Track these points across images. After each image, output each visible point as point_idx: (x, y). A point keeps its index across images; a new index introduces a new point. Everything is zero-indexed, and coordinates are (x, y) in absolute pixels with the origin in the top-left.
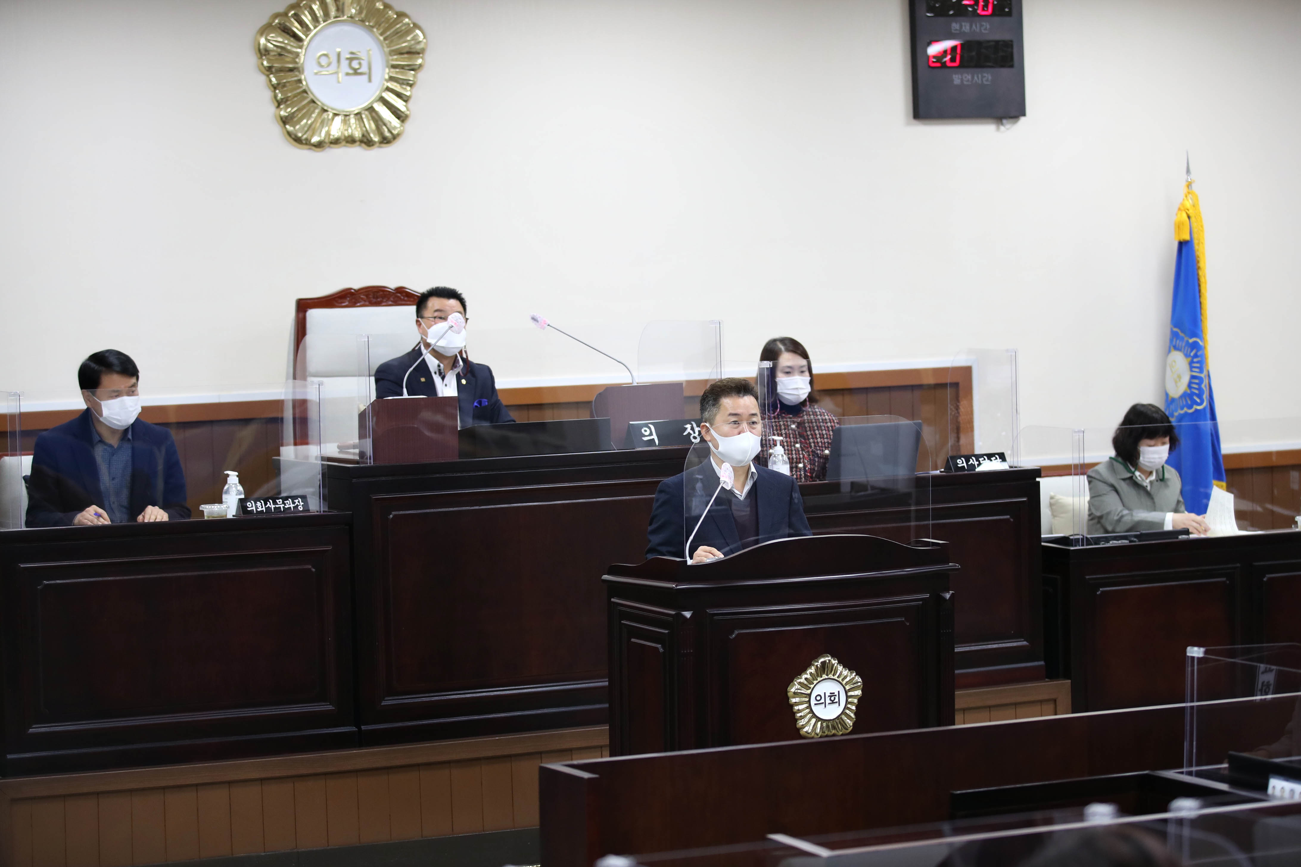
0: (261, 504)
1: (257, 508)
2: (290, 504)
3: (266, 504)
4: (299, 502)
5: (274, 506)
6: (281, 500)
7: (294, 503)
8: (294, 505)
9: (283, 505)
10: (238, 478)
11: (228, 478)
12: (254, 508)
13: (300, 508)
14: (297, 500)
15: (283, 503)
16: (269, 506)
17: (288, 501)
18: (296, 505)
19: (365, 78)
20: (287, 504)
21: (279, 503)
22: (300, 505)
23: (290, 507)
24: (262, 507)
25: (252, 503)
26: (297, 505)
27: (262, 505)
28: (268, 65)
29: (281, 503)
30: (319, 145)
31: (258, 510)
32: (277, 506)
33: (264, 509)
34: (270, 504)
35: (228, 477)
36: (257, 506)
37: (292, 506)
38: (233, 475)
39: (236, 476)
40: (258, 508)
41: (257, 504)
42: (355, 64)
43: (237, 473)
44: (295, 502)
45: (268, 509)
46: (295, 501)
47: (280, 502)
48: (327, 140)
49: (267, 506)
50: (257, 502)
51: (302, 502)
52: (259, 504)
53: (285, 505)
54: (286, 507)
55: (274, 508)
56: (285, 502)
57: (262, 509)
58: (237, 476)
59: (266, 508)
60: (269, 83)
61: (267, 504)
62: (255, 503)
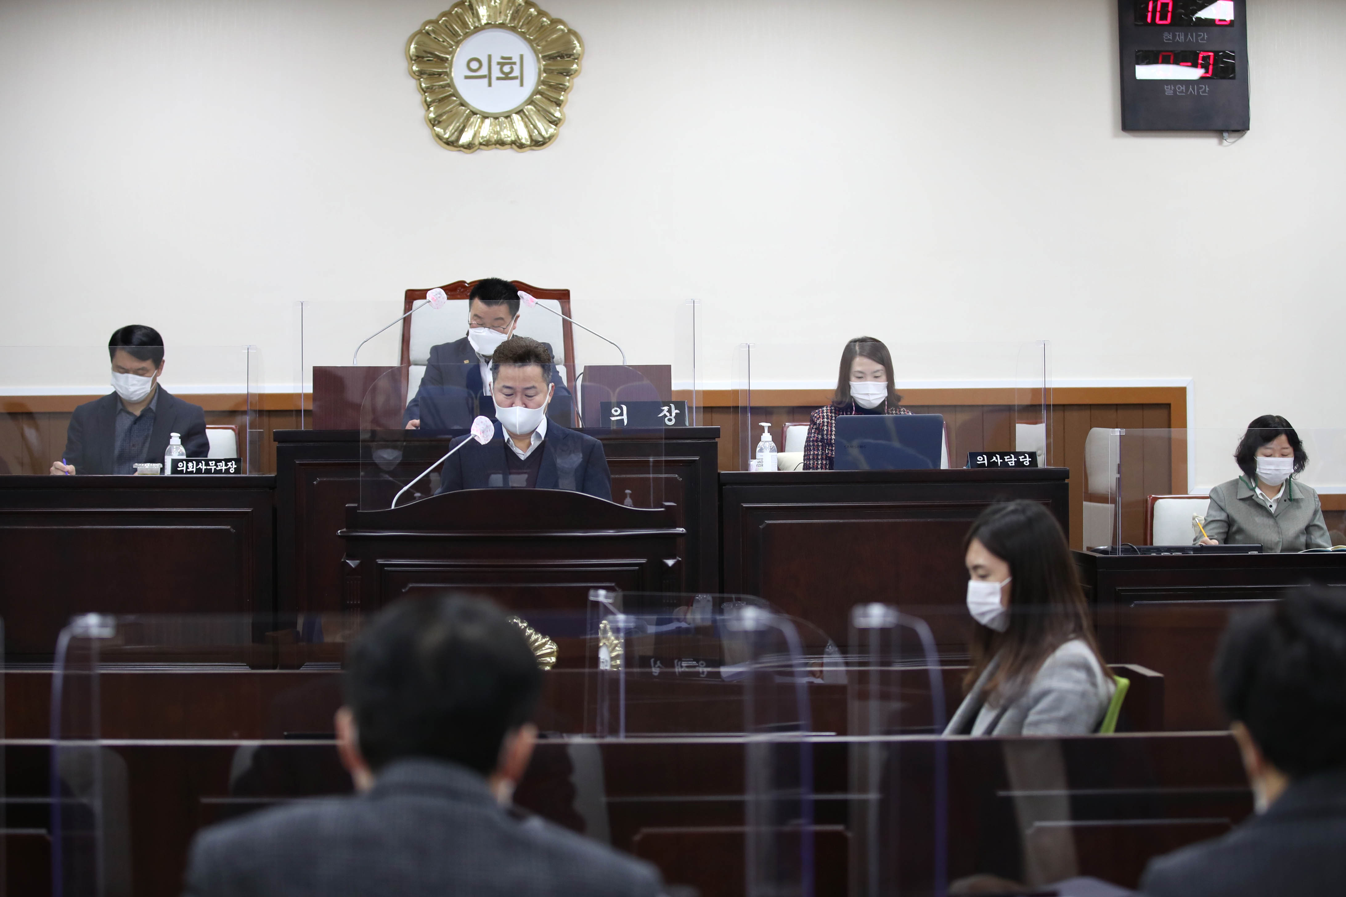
0: (192, 464)
1: (187, 468)
2: (222, 466)
3: (197, 465)
4: (232, 465)
5: (205, 467)
6: (214, 462)
7: (226, 465)
8: (226, 468)
9: (215, 467)
10: (180, 440)
11: (171, 440)
12: (184, 468)
13: (232, 470)
14: (231, 463)
15: (216, 465)
16: (200, 467)
17: (221, 464)
18: (228, 467)
19: (517, 82)
20: (219, 466)
21: (211, 465)
22: (232, 468)
23: (222, 469)
24: (193, 468)
25: (183, 464)
26: (230, 468)
27: (193, 466)
28: (417, 69)
29: (214, 464)
30: (469, 147)
31: (188, 470)
32: (208, 467)
33: (194, 470)
34: (202, 465)
35: (171, 438)
36: (188, 466)
37: (224, 468)
38: (175, 437)
39: (178, 438)
40: (189, 469)
41: (188, 465)
42: (507, 69)
43: (179, 435)
44: (228, 465)
45: (199, 471)
46: (228, 463)
47: (212, 463)
48: (477, 142)
49: (197, 467)
50: (189, 463)
51: (235, 465)
52: (190, 464)
53: (217, 467)
54: (217, 469)
55: (205, 469)
56: (218, 464)
57: (192, 470)
58: (180, 438)
59: (196, 469)
60: (419, 87)
61: (199, 465)
62: (187, 463)
